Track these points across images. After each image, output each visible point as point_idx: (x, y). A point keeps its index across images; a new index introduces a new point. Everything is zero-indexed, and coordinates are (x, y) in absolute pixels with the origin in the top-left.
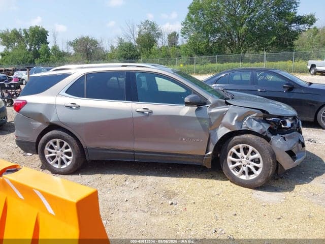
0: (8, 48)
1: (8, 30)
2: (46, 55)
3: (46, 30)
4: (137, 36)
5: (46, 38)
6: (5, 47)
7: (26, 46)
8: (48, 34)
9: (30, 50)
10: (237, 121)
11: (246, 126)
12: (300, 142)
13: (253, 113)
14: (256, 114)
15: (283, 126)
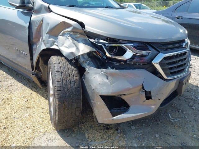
10: (48, 35)
11: (57, 44)
12: (143, 88)
13: (69, 25)
14: (72, 28)
15: (108, 55)
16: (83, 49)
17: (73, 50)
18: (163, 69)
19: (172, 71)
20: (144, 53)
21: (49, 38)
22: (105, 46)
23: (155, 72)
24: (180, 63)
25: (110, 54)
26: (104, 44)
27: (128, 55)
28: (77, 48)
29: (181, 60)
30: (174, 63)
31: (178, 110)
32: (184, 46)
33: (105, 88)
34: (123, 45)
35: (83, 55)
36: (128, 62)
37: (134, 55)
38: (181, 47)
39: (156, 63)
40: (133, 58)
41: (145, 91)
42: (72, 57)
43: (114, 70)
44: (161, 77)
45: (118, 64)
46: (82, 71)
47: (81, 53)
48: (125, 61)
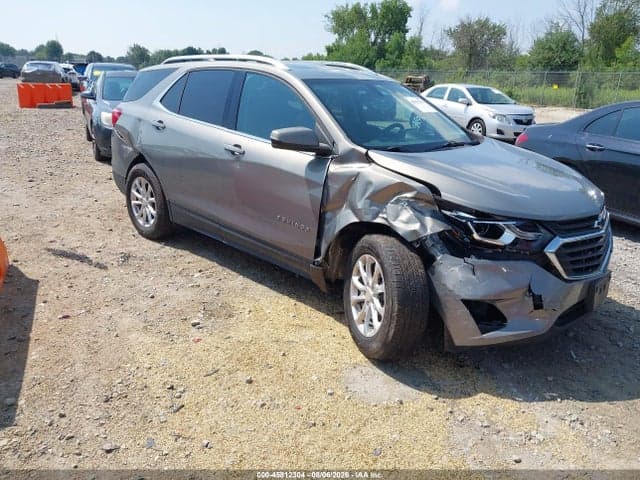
0: (341, 38)
1: (347, 6)
2: (397, 53)
3: (409, 5)
4: (591, 18)
5: (406, 21)
6: (336, 36)
7: (369, 36)
8: (411, 13)
9: (374, 43)
10: (368, 201)
11: (385, 216)
12: (530, 290)
13: (410, 189)
14: (415, 193)
15: (476, 236)
16: (432, 226)
17: (416, 226)
18: (561, 263)
19: (576, 267)
20: (530, 235)
21: (371, 205)
22: (472, 222)
23: (548, 266)
24: (590, 255)
25: (480, 236)
26: (471, 220)
27: (508, 237)
28: (423, 226)
29: (592, 250)
30: (579, 253)
31: (588, 346)
32: (596, 226)
33: (470, 288)
34: (501, 223)
35: (431, 235)
36: (507, 249)
37: (516, 238)
38: (590, 228)
39: (550, 251)
40: (515, 242)
41: (534, 295)
42: (415, 238)
43: (482, 261)
44: (558, 275)
45: (490, 251)
46: (428, 261)
47: (429, 232)
48: (503, 247)
